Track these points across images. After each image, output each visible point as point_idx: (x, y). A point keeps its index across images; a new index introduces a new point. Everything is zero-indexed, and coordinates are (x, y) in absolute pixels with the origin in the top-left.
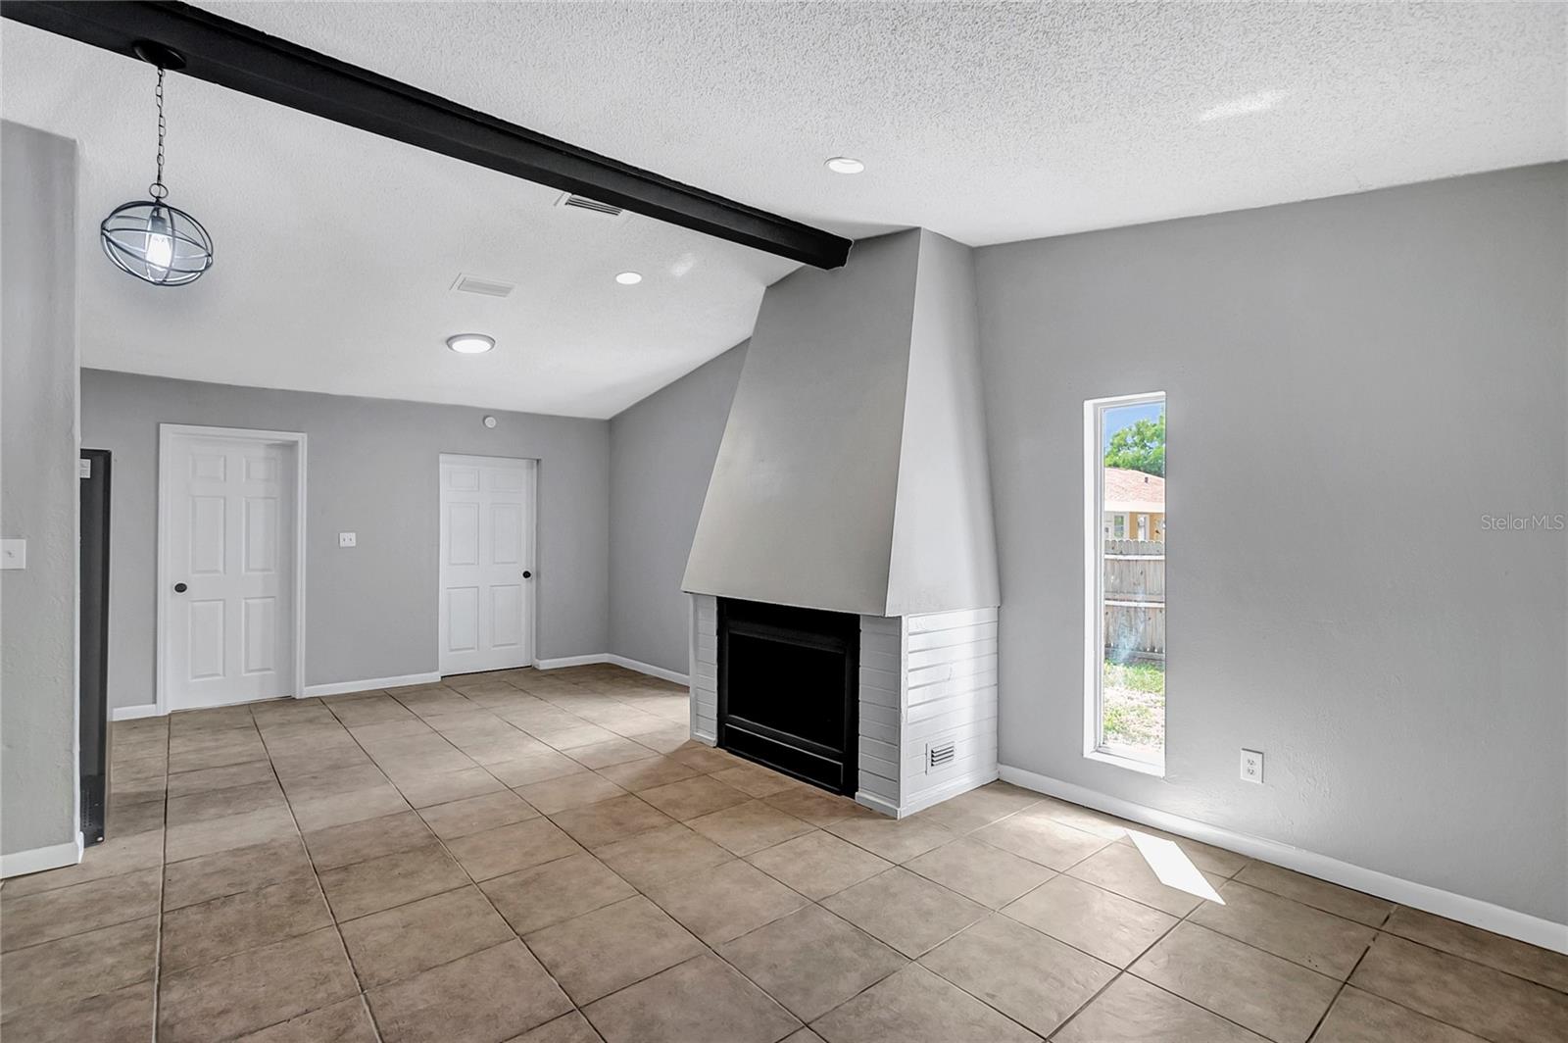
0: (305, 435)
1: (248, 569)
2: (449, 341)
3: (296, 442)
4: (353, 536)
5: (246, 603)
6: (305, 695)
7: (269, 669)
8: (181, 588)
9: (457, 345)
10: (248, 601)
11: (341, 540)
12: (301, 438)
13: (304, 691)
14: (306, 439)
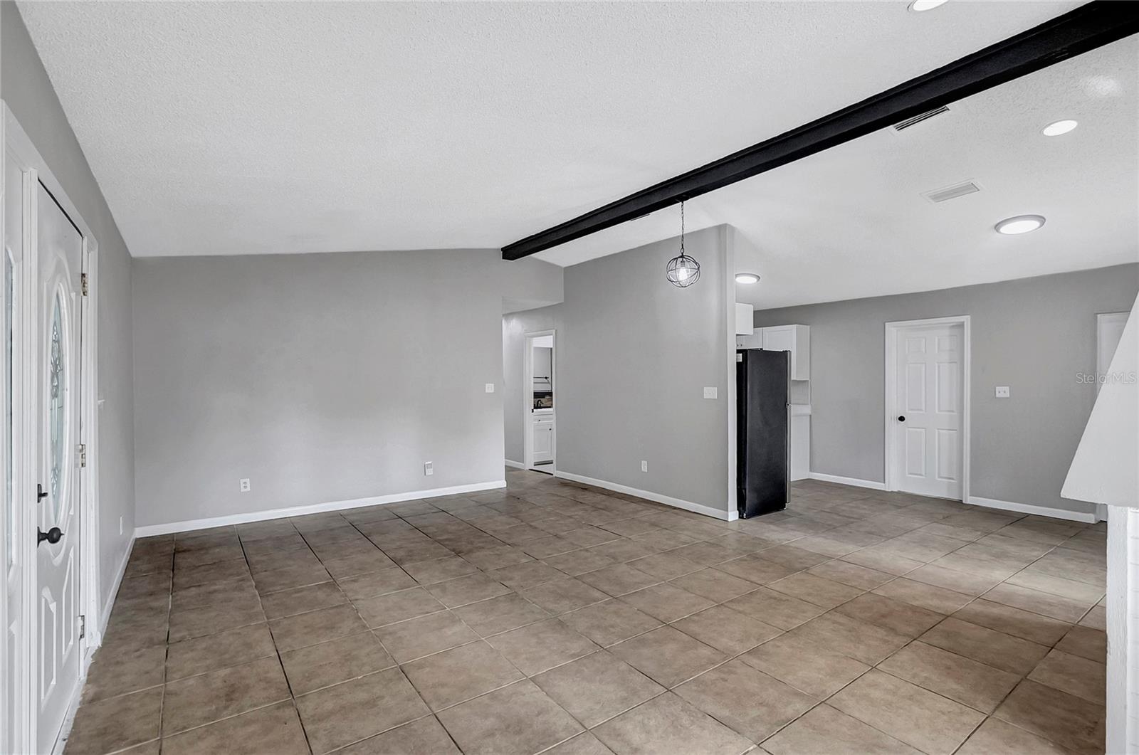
0: (969, 317)
1: (939, 411)
2: (997, 227)
3: (963, 322)
4: (1007, 389)
5: (939, 433)
6: (969, 502)
7: (953, 479)
8: (902, 419)
9: (1004, 229)
10: (940, 431)
11: (997, 393)
12: (966, 320)
13: (969, 500)
14: (969, 319)
